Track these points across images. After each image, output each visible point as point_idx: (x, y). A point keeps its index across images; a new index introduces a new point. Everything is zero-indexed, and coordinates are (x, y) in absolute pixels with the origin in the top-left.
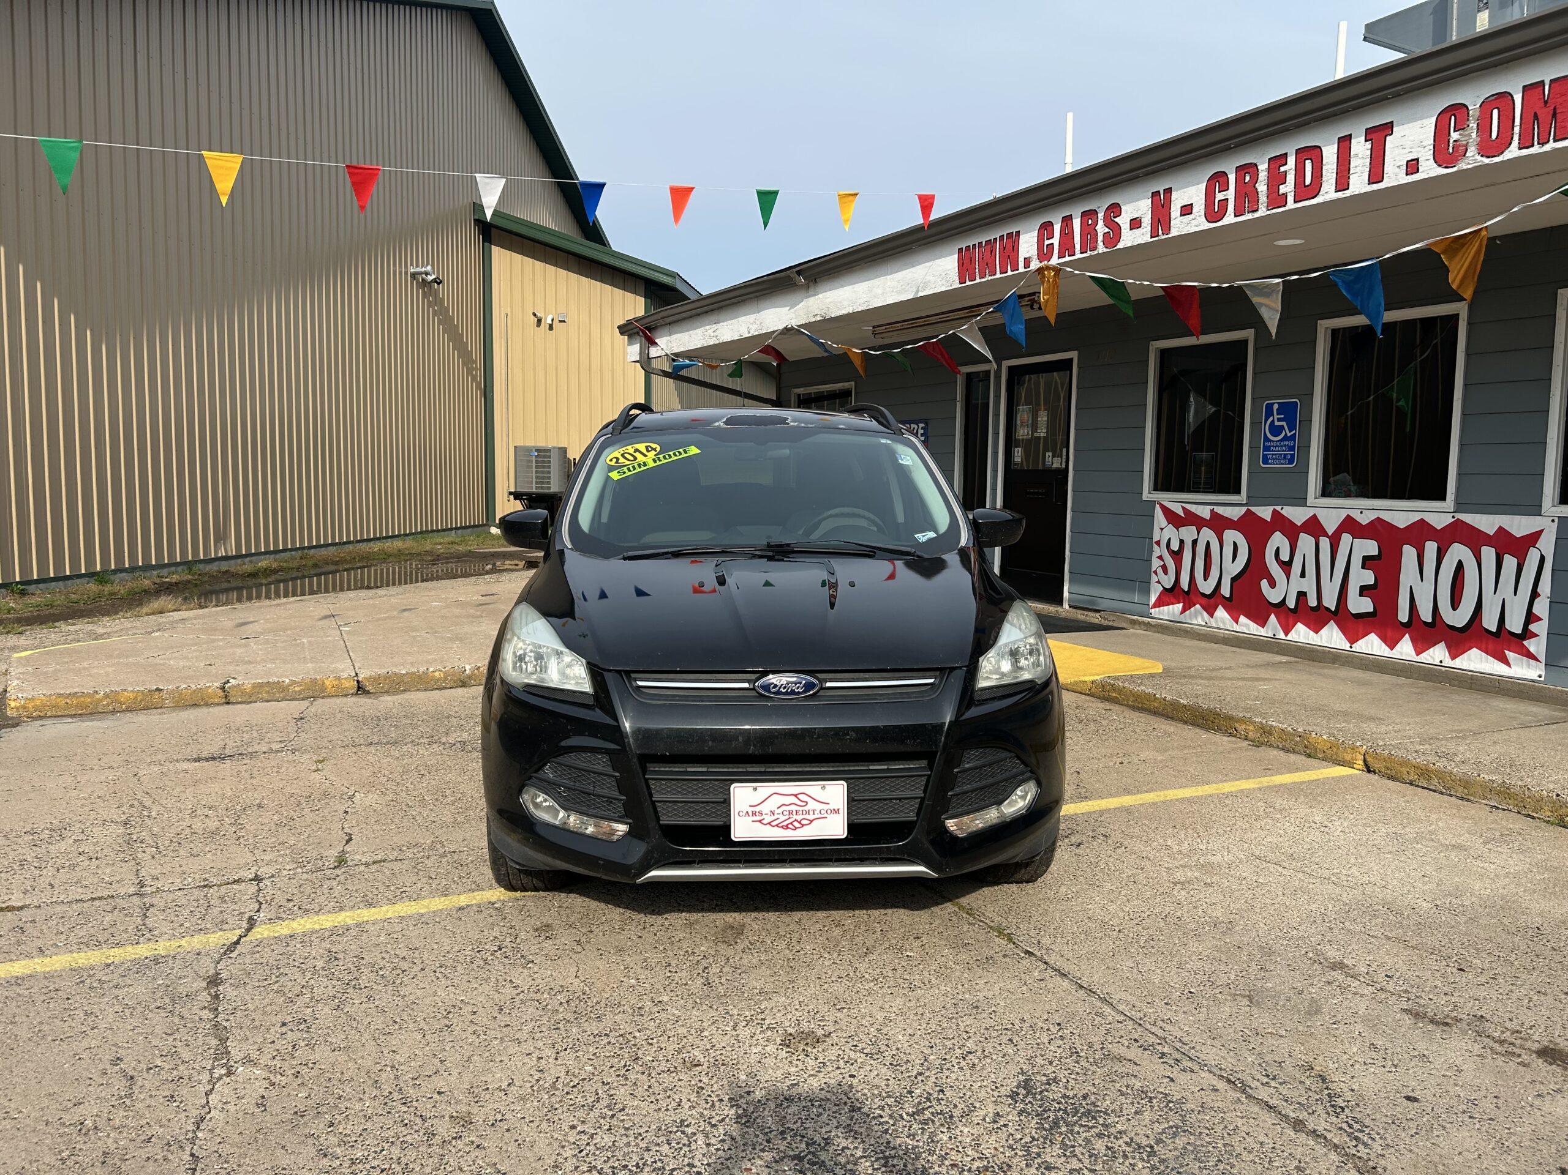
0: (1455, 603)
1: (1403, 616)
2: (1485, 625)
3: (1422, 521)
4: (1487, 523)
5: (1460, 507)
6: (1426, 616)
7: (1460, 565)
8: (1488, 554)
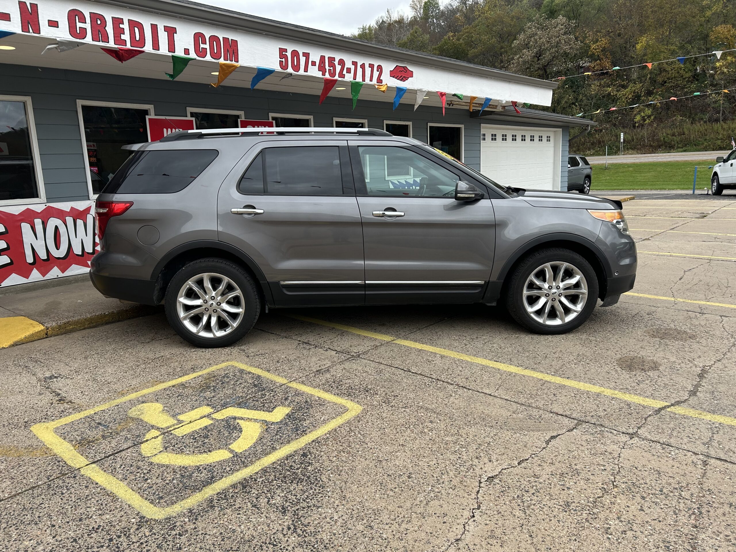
0: (58, 247)
1: (30, 259)
2: (76, 252)
3: (28, 209)
4: (65, 206)
5: (50, 199)
6: (43, 255)
7: (56, 228)
8: (70, 220)
